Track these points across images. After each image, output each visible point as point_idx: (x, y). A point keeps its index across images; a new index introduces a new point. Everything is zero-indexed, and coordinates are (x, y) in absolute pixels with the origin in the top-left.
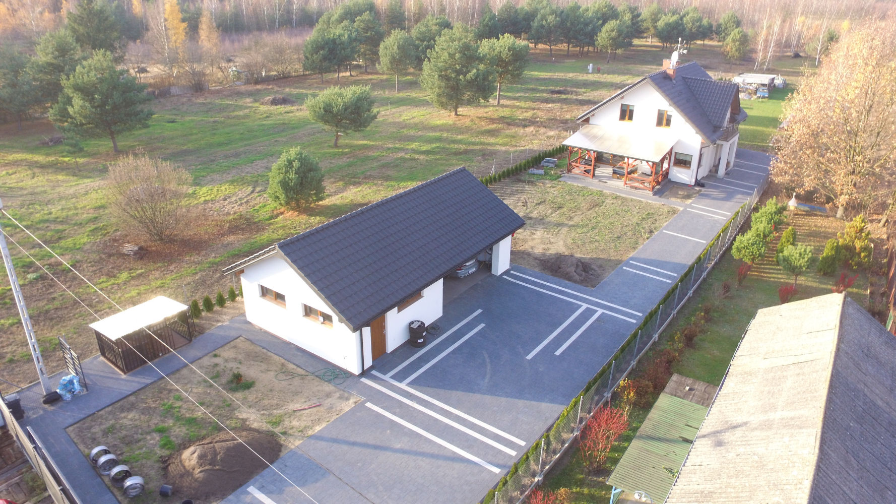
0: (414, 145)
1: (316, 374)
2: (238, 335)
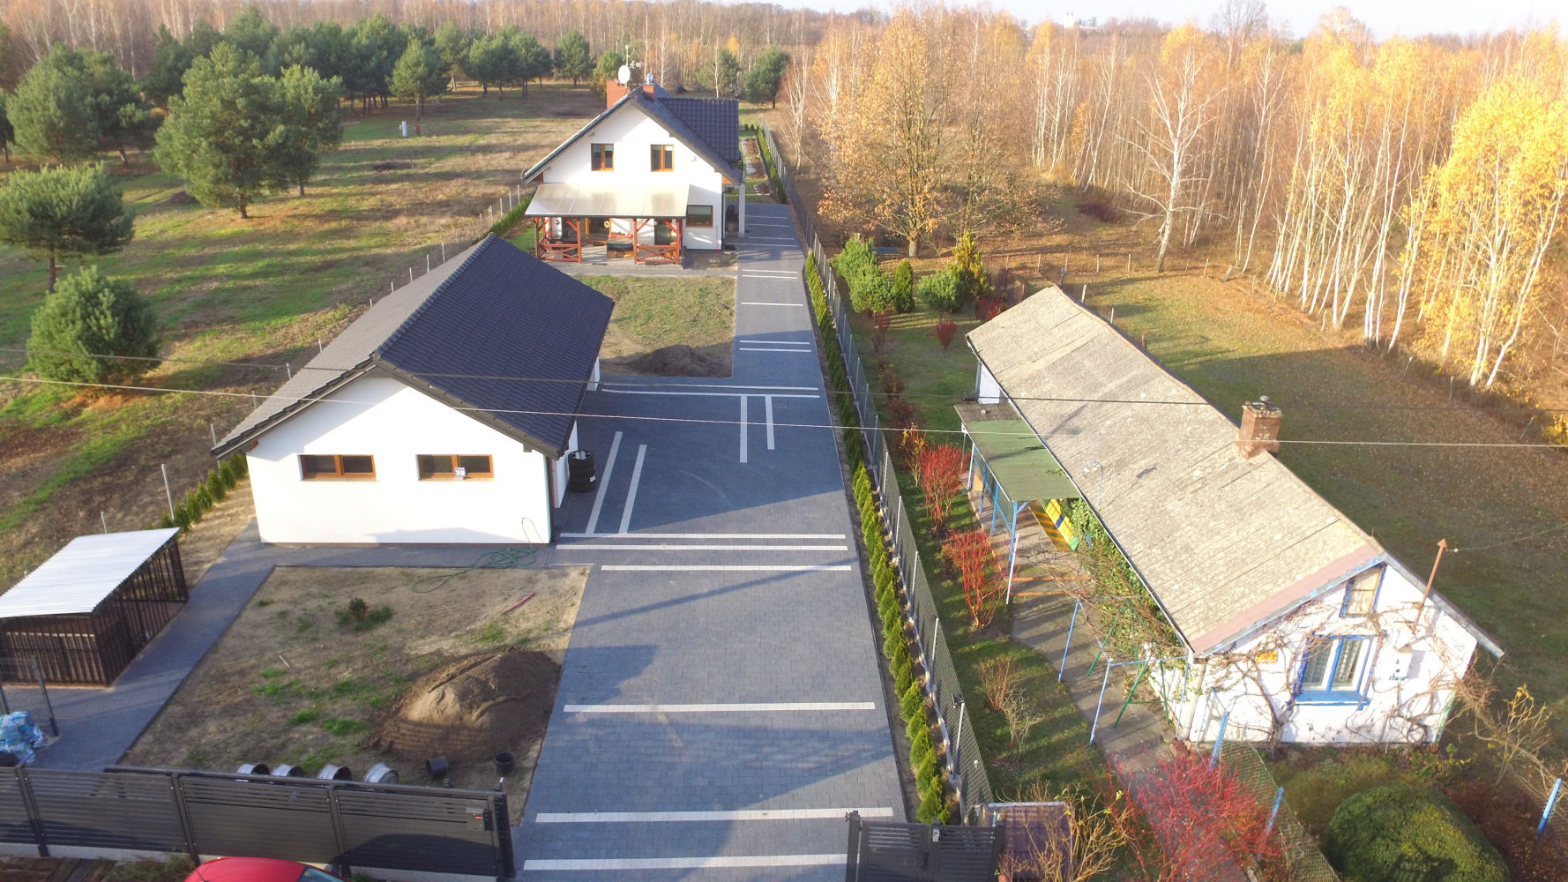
0: (221, 269)
1: (479, 564)
2: (270, 566)
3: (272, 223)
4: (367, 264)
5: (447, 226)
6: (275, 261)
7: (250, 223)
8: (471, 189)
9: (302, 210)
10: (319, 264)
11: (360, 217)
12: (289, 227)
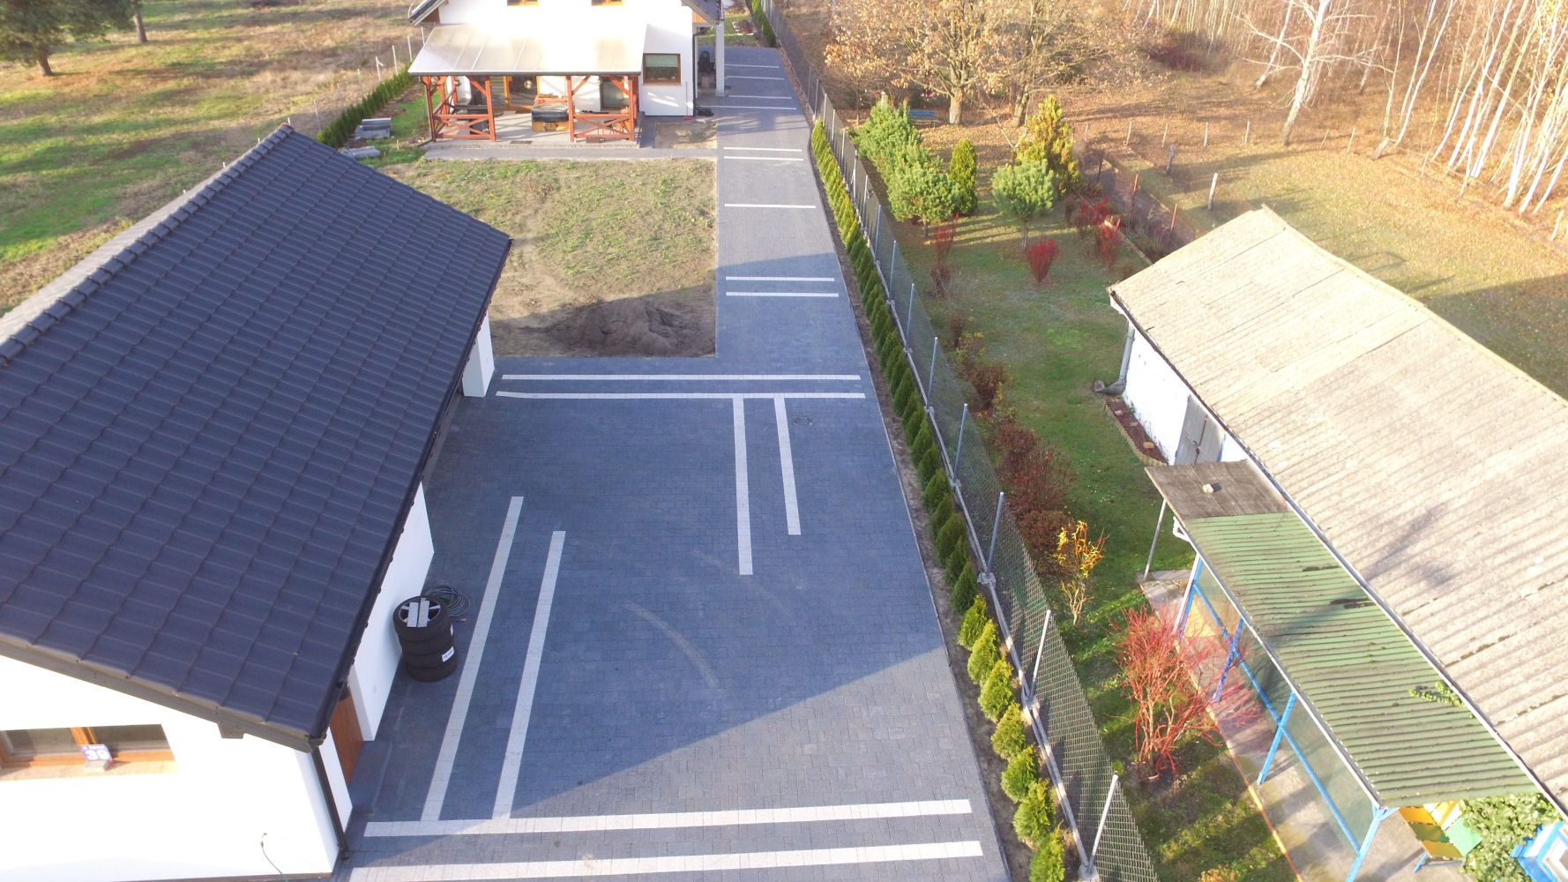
3: (85, 82)
4: (195, 146)
5: (326, 85)
6: (60, 141)
7: (52, 83)
8: (370, 32)
9: (137, 63)
10: (126, 146)
11: (210, 72)
12: (105, 88)
